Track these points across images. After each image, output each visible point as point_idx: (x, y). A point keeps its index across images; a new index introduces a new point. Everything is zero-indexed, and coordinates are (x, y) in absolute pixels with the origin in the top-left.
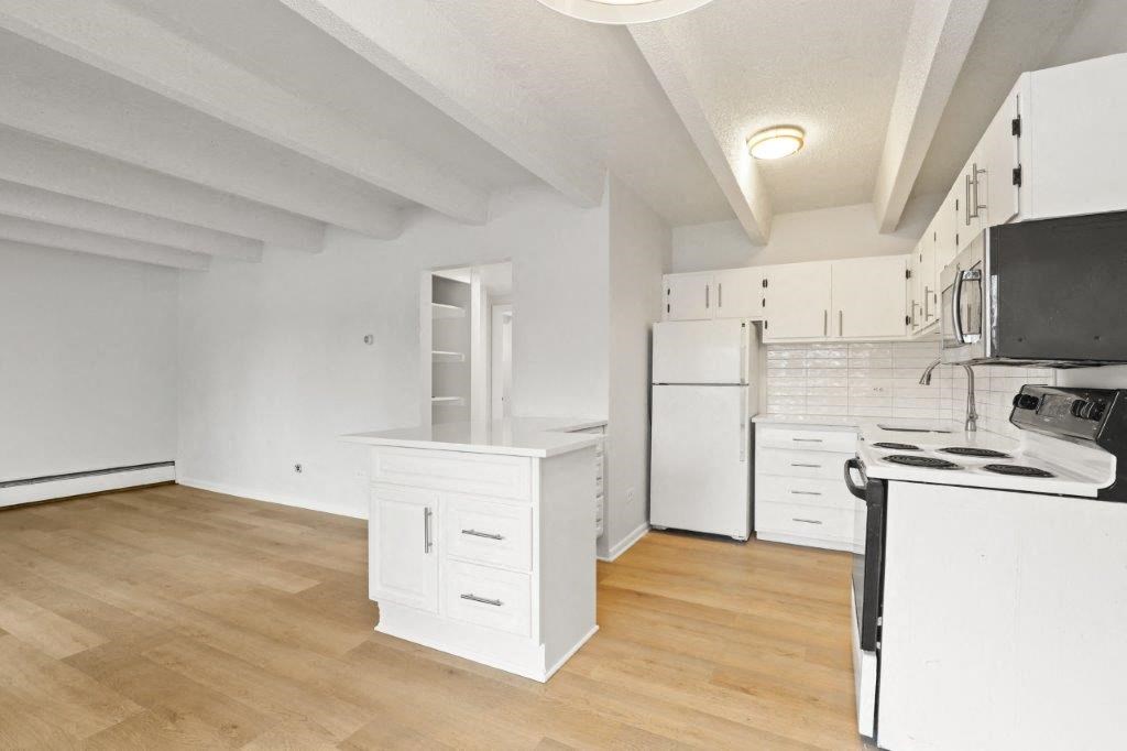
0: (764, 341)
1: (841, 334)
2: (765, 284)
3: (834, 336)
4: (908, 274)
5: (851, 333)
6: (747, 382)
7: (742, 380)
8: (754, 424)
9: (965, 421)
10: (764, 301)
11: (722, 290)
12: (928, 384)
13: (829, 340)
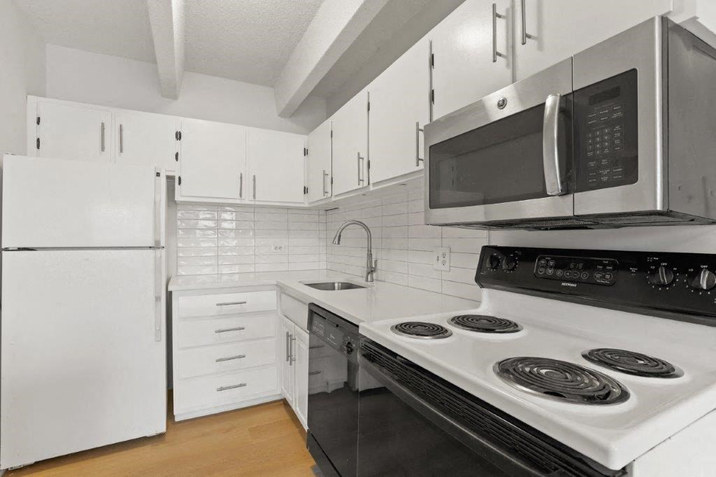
0: (178, 198)
1: (254, 198)
2: (179, 136)
3: (247, 200)
4: (306, 152)
5: (264, 197)
6: (163, 244)
7: (157, 242)
8: (171, 292)
9: (365, 275)
10: (177, 155)
11: (124, 132)
12: (339, 243)
13: (243, 202)
